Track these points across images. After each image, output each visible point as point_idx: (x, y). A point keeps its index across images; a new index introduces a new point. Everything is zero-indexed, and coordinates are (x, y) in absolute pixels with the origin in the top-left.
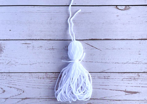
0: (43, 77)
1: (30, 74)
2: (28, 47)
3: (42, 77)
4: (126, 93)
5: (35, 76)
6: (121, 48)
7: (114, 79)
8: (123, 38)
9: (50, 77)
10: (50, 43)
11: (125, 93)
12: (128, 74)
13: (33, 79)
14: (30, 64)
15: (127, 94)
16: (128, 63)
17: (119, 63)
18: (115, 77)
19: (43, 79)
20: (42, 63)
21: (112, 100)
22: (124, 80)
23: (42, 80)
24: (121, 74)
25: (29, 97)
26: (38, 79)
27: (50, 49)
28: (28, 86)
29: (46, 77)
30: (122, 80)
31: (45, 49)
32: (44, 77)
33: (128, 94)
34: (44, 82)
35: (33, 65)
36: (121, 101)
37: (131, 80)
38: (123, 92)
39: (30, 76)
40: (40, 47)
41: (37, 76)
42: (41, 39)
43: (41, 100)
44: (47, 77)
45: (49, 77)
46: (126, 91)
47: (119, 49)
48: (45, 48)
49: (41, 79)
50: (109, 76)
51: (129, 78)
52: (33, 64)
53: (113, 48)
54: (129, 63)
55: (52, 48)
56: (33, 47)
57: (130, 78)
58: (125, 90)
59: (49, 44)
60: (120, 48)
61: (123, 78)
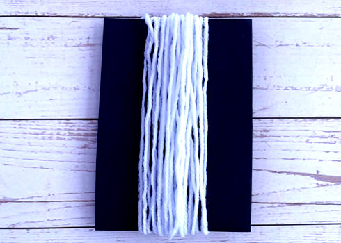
0: (58, 134)
1: (17, 122)
2: (10, 39)
3: (55, 132)
4: (320, 182)
5: (32, 131)
6: (304, 42)
7: (282, 138)
8: (310, 13)
9: (79, 135)
10: (79, 28)
11: (316, 181)
12: (325, 121)
13: (27, 140)
14: (17, 93)
15: (322, 185)
16: (325, 88)
17: (296, 89)
18: (285, 133)
19: (58, 138)
20: (55, 88)
21: (276, 205)
22: (312, 140)
23: (55, 141)
24: (303, 123)
25: (13, 197)
26: (43, 138)
27: (78, 46)
28: (11, 161)
29: (66, 132)
30: (307, 141)
31: (66, 46)
32: (62, 132)
33: (324, 183)
34: (62, 149)
35: (26, 95)
36: (303, 207)
37: (333, 140)
38: (308, 177)
39: (17, 130)
40: (49, 39)
41: (40, 132)
42: (52, 13)
43: (50, 206)
44: (70, 134)
45: (75, 132)
46: (318, 176)
47: (297, 45)
48: (63, 44)
49: (50, 138)
50: (268, 129)
51: (327, 134)
52: (26, 92)
53: (278, 43)
54: (328, 90)
55: (86, 43)
56: (26, 38)
57: (332, 136)
58: (315, 173)
59: (77, 30)
60: (300, 43)
61: (310, 134)
